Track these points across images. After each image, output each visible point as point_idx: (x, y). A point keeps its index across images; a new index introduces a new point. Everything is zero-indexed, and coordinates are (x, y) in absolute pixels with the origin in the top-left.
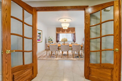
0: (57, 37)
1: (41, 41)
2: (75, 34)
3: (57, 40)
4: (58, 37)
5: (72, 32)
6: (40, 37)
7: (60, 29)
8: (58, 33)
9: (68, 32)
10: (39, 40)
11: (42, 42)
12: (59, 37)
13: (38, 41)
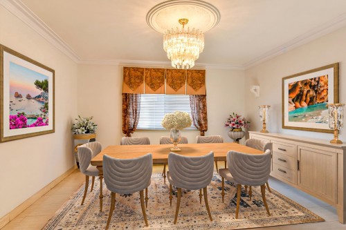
0: (125, 112)
1: (49, 127)
2: (203, 98)
3: (125, 124)
4: (130, 110)
5: (194, 89)
6: (46, 107)
7: (142, 73)
8: (130, 91)
9: (175, 88)
10: (40, 122)
11: (53, 131)
12: (136, 112)
13: (35, 125)
